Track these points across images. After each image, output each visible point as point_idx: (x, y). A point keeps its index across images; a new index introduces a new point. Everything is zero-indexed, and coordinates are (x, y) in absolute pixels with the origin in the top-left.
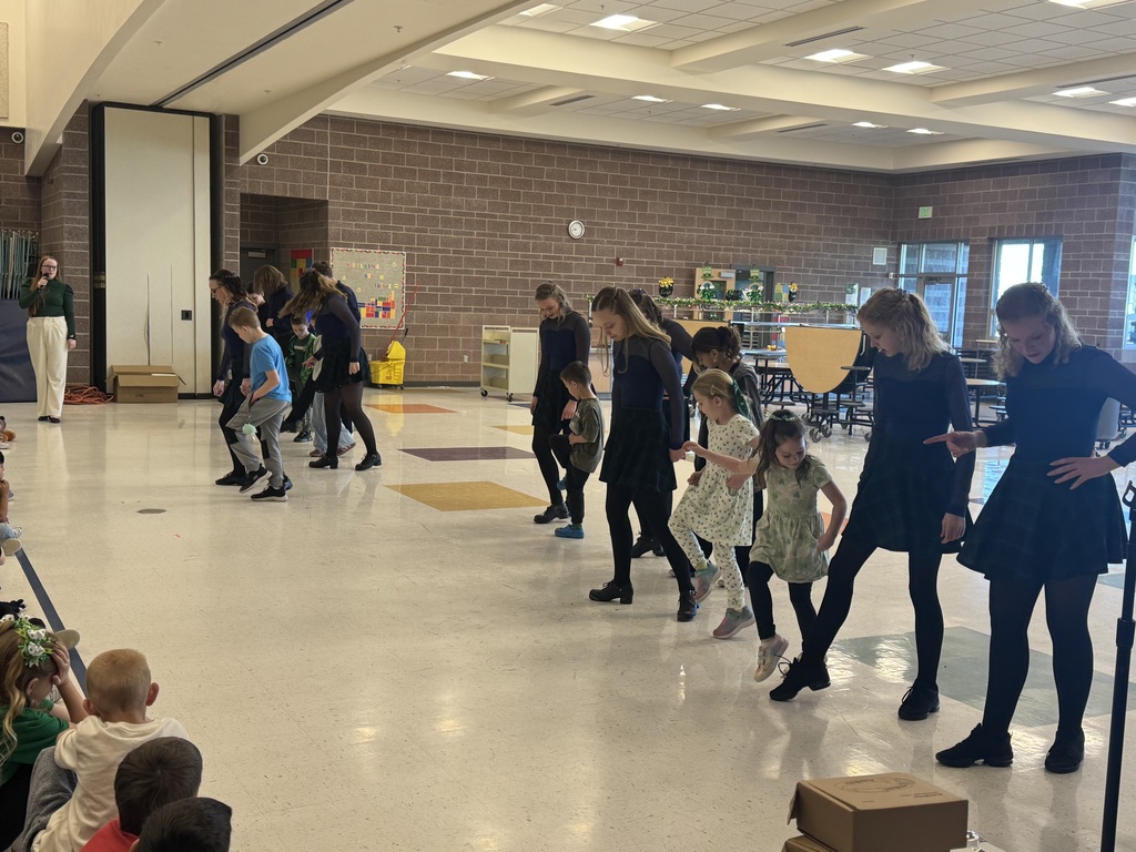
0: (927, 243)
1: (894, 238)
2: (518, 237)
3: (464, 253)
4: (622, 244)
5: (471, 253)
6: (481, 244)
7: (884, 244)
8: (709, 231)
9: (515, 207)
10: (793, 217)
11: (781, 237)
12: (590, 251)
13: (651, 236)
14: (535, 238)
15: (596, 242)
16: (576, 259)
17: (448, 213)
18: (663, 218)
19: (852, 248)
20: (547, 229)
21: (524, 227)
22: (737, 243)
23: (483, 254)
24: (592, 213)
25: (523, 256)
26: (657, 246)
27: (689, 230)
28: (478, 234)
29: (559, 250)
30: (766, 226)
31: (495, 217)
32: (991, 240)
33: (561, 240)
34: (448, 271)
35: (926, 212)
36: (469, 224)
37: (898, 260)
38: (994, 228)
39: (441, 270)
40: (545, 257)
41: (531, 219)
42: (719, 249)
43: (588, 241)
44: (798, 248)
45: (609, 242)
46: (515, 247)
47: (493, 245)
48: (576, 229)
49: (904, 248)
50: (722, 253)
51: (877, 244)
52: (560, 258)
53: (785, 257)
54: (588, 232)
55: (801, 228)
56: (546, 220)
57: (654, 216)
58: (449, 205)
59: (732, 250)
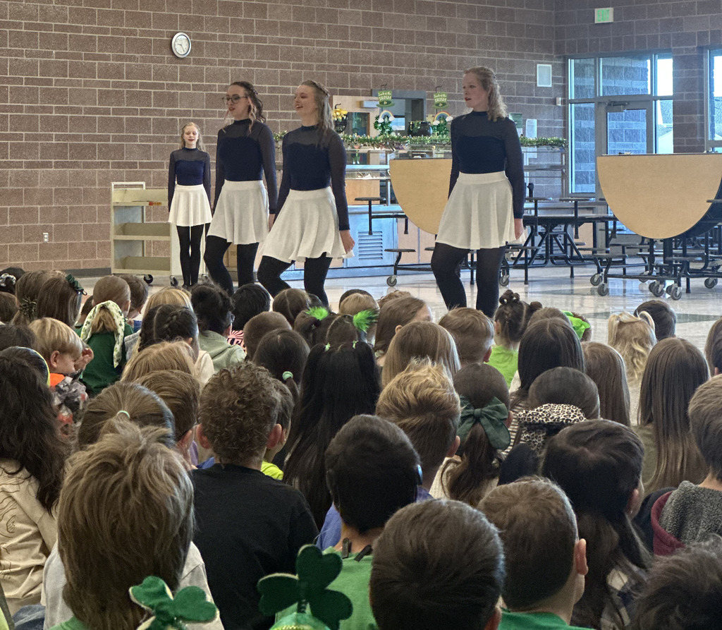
0: (604, 56)
1: (559, 49)
2: (107, 58)
3: (40, 82)
4: (237, 64)
5: (49, 82)
6: (62, 70)
7: (549, 58)
8: (343, 44)
9: (104, 15)
10: (441, 22)
11: (429, 50)
12: (197, 75)
13: (273, 52)
14: (130, 59)
15: (205, 62)
16: (182, 87)
17: (18, 25)
18: (286, 27)
19: (511, 65)
20: (144, 46)
21: (116, 44)
22: (377, 60)
23: (64, 83)
24: (199, 21)
25: (115, 85)
26: (281, 66)
27: (318, 43)
28: (58, 55)
29: (159, 75)
30: (410, 35)
31: (78, 29)
32: (701, 49)
33: (161, 61)
34: (20, 109)
35: (604, 15)
36: (46, 40)
37: (565, 80)
38: (705, 34)
39: (11, 109)
40: (142, 85)
41: (124, 32)
42: (356, 69)
43: (197, 62)
44: (450, 66)
45: (222, 62)
46: (105, 72)
47: (76, 70)
48: (181, 44)
49: (571, 63)
50: (359, 74)
51: (540, 59)
52: (161, 86)
53: (434, 78)
54: (196, 47)
55: (451, 39)
56: (143, 33)
57: (275, 24)
58: (19, 15)
59: (371, 70)
